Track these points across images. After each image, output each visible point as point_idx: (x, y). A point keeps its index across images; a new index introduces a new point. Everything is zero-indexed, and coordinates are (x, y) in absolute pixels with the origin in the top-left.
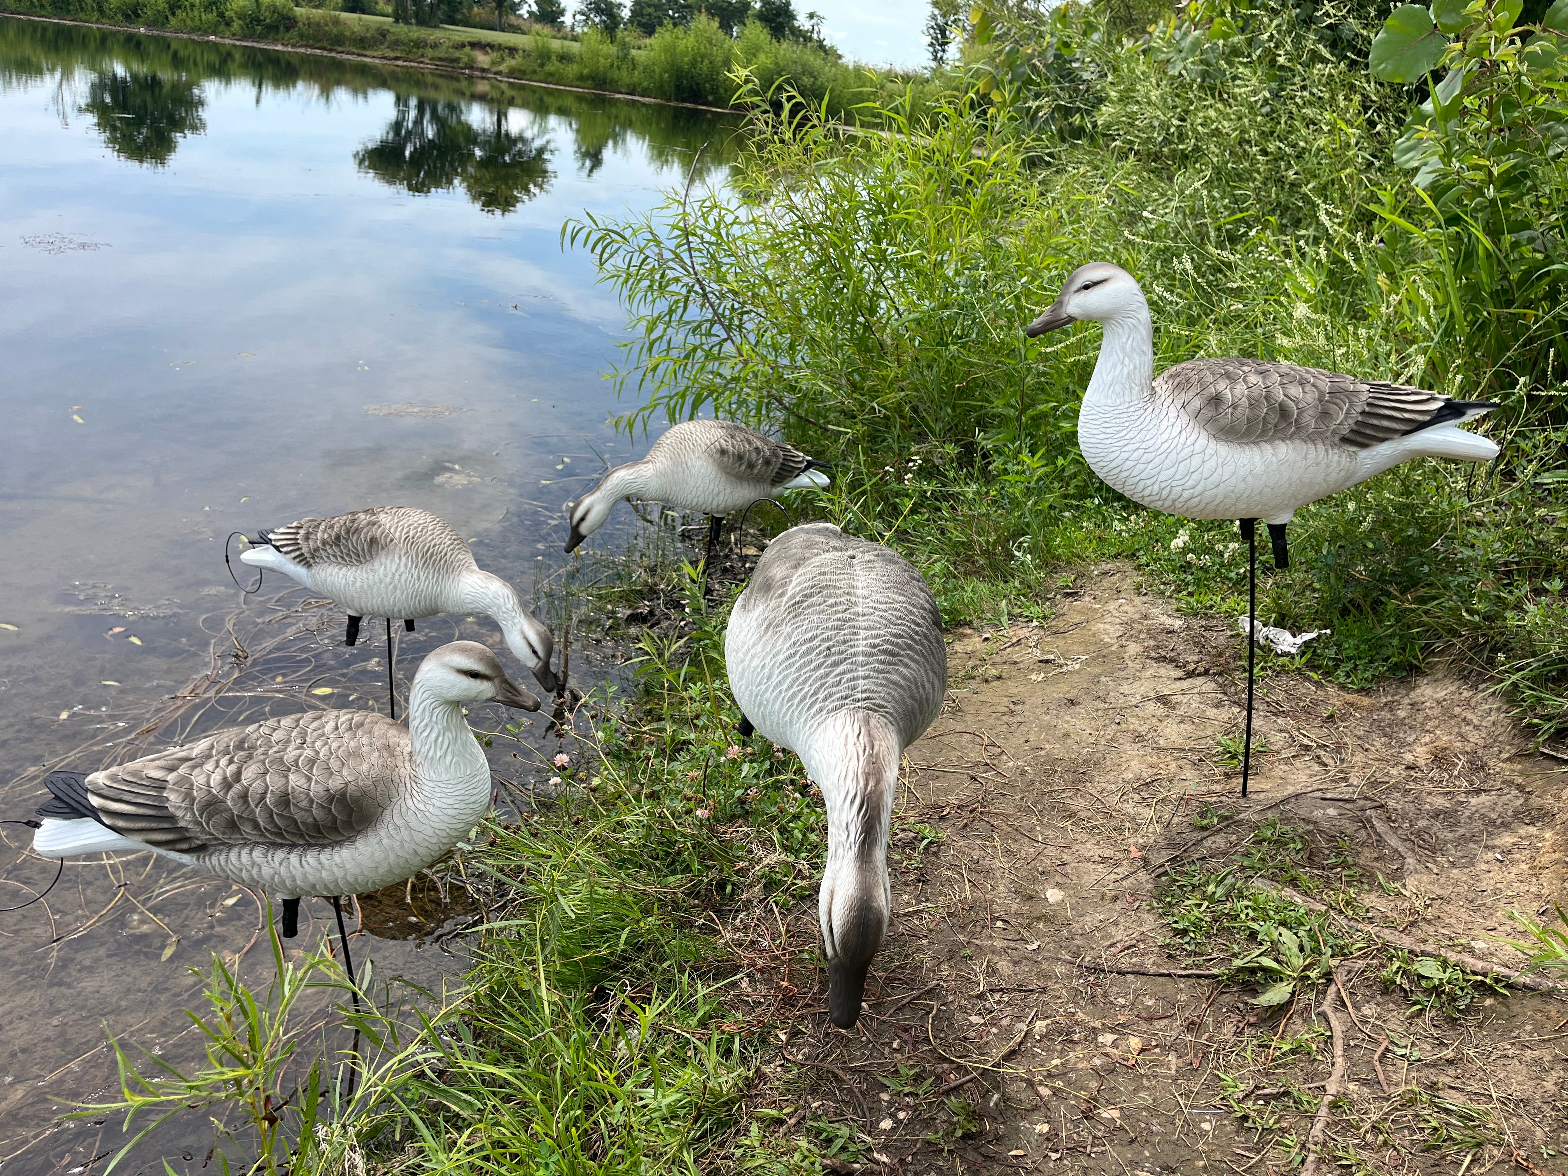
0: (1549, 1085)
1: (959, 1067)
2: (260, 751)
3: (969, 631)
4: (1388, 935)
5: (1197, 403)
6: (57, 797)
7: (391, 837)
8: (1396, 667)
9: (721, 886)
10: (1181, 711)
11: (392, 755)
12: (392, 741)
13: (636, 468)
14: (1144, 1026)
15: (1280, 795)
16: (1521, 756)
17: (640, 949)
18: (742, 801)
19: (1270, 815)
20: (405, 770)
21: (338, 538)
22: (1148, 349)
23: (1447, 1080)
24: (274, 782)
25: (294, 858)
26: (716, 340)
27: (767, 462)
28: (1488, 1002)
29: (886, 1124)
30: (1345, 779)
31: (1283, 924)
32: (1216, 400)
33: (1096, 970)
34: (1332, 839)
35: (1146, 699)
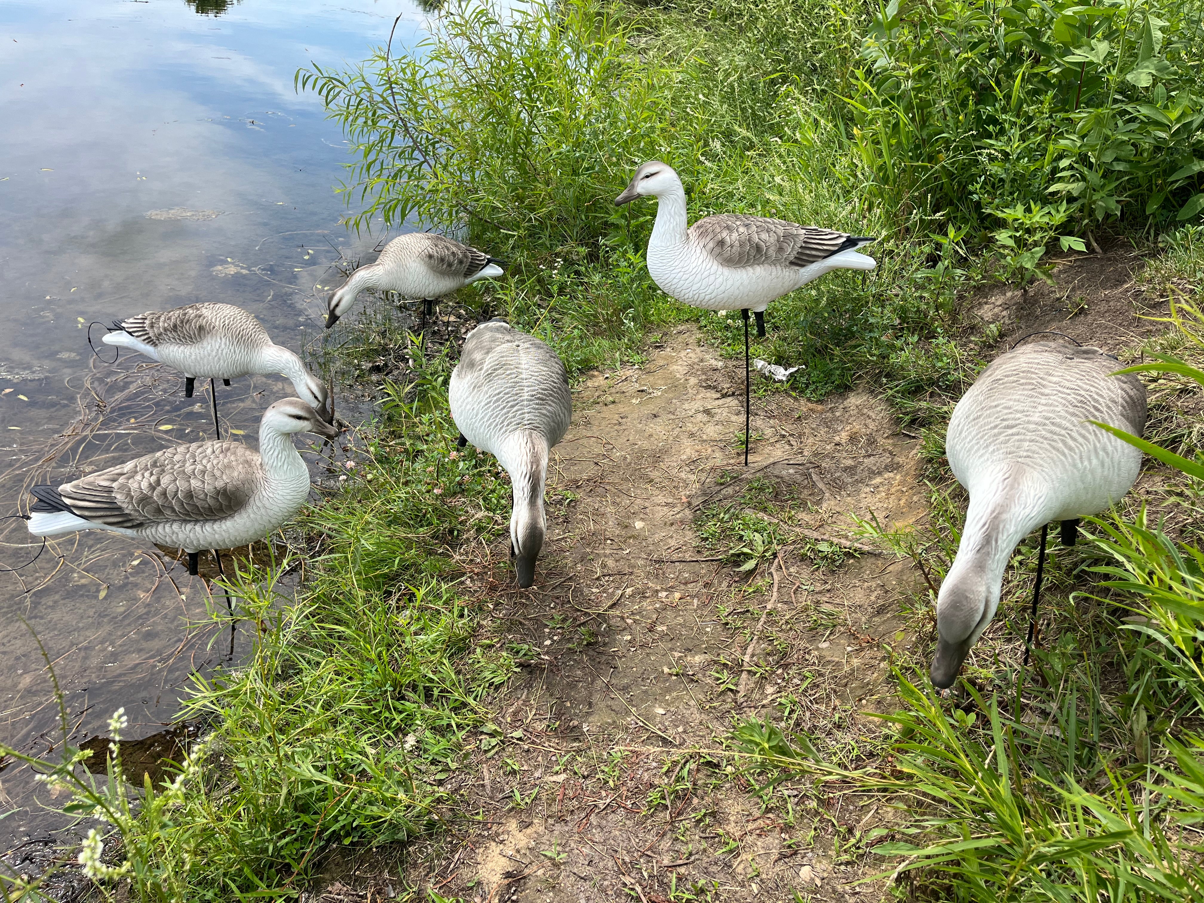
0: (873, 598)
1: (586, 613)
2: (169, 467)
3: (596, 373)
4: (806, 532)
5: (711, 245)
6: (41, 500)
7: (255, 513)
8: (838, 386)
9: (451, 532)
10: (717, 418)
11: (250, 466)
12: (249, 458)
13: (372, 269)
14: (683, 587)
15: (765, 464)
16: (895, 435)
17: (407, 568)
18: (460, 484)
19: (758, 475)
20: (259, 475)
21: (175, 326)
22: (684, 212)
23: (825, 599)
24: (181, 484)
25: (198, 528)
26: (418, 162)
27: (461, 262)
28: (851, 561)
29: (548, 642)
30: (801, 453)
31: (756, 531)
32: (721, 243)
33: (660, 561)
34: (789, 485)
35: (698, 411)
